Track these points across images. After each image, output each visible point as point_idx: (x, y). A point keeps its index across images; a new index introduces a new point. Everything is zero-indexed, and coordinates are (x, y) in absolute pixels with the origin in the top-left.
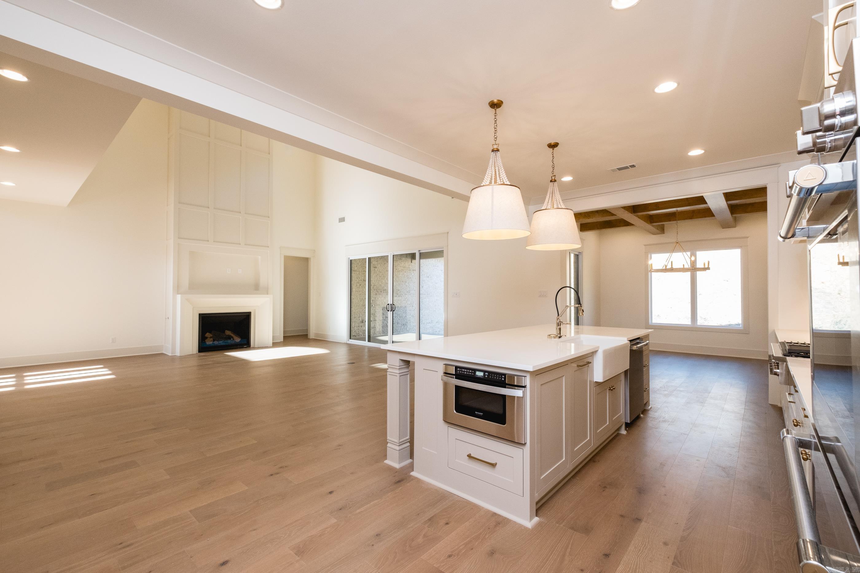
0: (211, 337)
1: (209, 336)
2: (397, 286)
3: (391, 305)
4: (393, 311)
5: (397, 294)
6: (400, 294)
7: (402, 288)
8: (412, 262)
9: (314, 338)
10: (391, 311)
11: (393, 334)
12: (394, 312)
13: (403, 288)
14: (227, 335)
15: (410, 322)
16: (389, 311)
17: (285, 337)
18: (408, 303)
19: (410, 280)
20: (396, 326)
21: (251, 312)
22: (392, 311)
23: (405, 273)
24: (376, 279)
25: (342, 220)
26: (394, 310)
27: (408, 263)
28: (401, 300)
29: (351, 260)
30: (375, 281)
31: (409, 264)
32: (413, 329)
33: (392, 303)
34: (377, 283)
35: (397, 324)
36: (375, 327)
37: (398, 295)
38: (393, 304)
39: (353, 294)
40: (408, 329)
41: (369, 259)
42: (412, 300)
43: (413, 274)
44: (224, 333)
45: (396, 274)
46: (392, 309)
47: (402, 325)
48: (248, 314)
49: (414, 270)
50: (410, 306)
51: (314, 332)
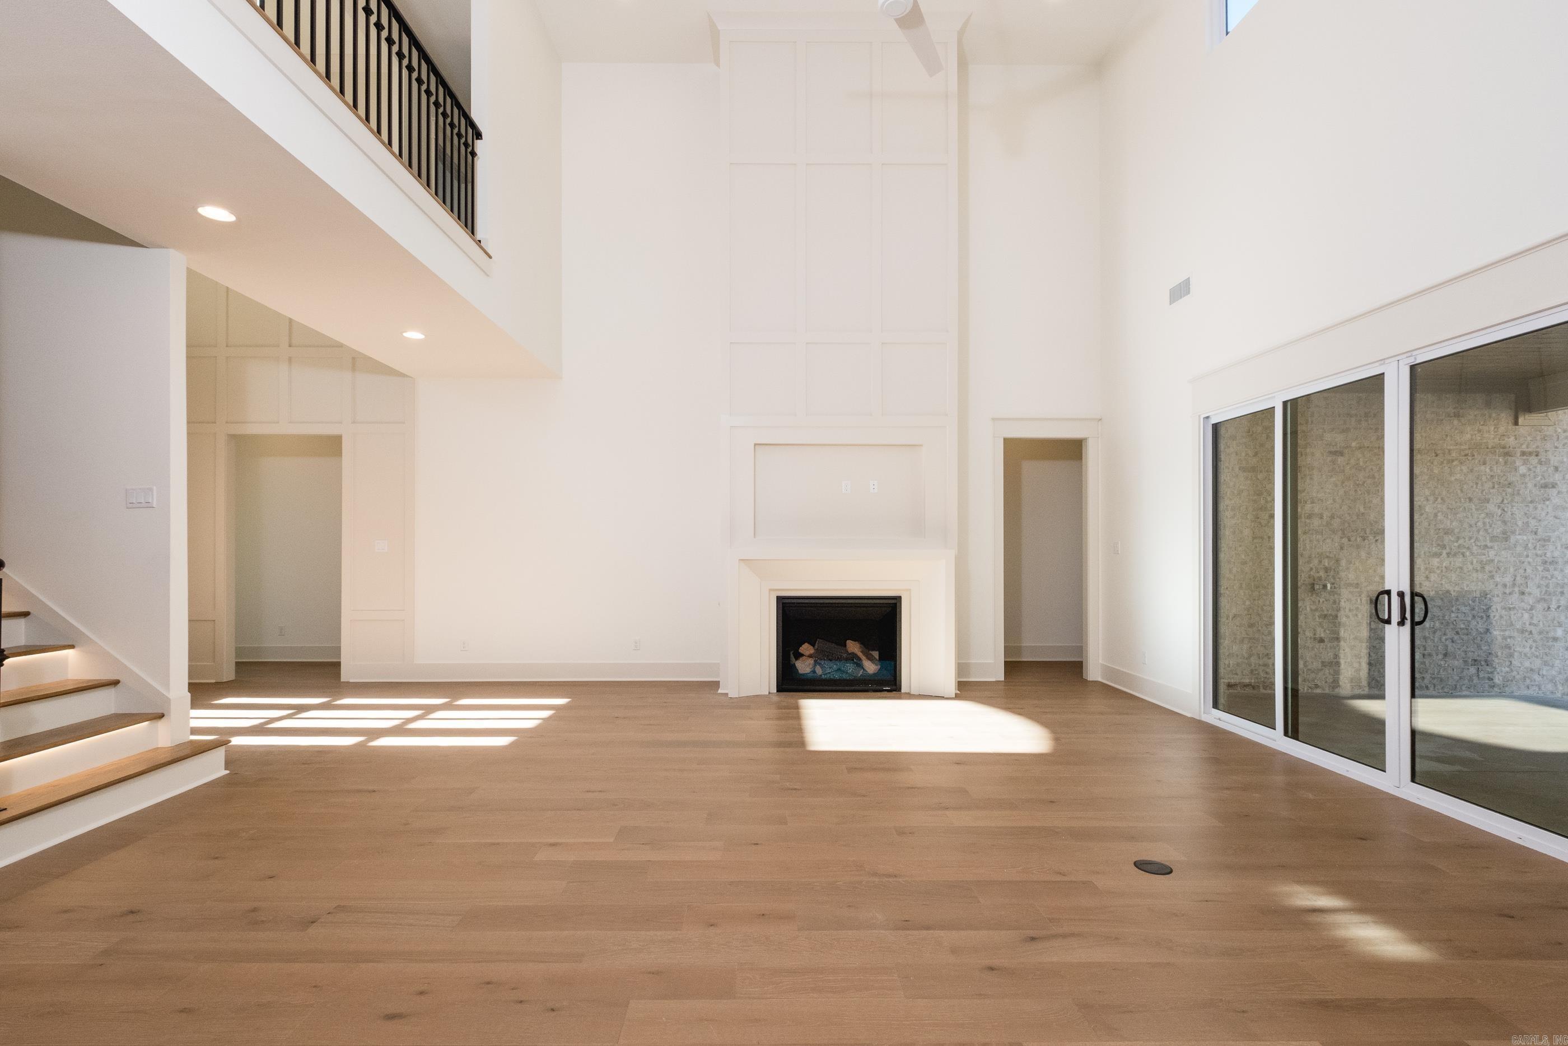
0: (810, 656)
1: (807, 653)
2: (1440, 516)
3: (1401, 595)
4: (1414, 624)
5: (1444, 547)
6: (1459, 547)
7: (1466, 525)
8: (1516, 423)
9: (1100, 679)
10: (1401, 623)
11: (1413, 695)
12: (1417, 628)
13: (1473, 522)
14: (850, 652)
15: (1511, 655)
16: (1388, 622)
17: (1013, 667)
18: (1498, 579)
19: (1509, 490)
20: (1440, 666)
21: (900, 597)
22: (1408, 623)
23: (1483, 468)
24: (1341, 492)
25: (1181, 291)
26: (1417, 619)
27: (1496, 427)
28: (1461, 568)
29: (1216, 427)
30: (1334, 500)
31: (1502, 429)
32: (1528, 681)
33: (1406, 589)
34: (1345, 508)
35: (1440, 657)
36: (1338, 664)
37: (1444, 552)
38: (1413, 595)
39: (1223, 545)
40: (1498, 679)
41: (1292, 407)
42: (1521, 571)
43: (1523, 469)
44: (845, 646)
45: (1436, 471)
46: (1408, 615)
47: (1465, 662)
48: (893, 601)
49: (1530, 454)
50: (1508, 591)
51: (1100, 662)
